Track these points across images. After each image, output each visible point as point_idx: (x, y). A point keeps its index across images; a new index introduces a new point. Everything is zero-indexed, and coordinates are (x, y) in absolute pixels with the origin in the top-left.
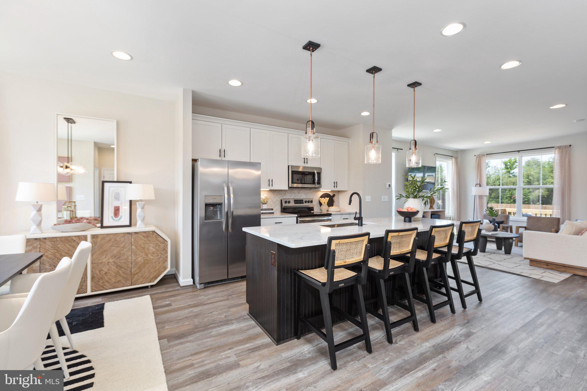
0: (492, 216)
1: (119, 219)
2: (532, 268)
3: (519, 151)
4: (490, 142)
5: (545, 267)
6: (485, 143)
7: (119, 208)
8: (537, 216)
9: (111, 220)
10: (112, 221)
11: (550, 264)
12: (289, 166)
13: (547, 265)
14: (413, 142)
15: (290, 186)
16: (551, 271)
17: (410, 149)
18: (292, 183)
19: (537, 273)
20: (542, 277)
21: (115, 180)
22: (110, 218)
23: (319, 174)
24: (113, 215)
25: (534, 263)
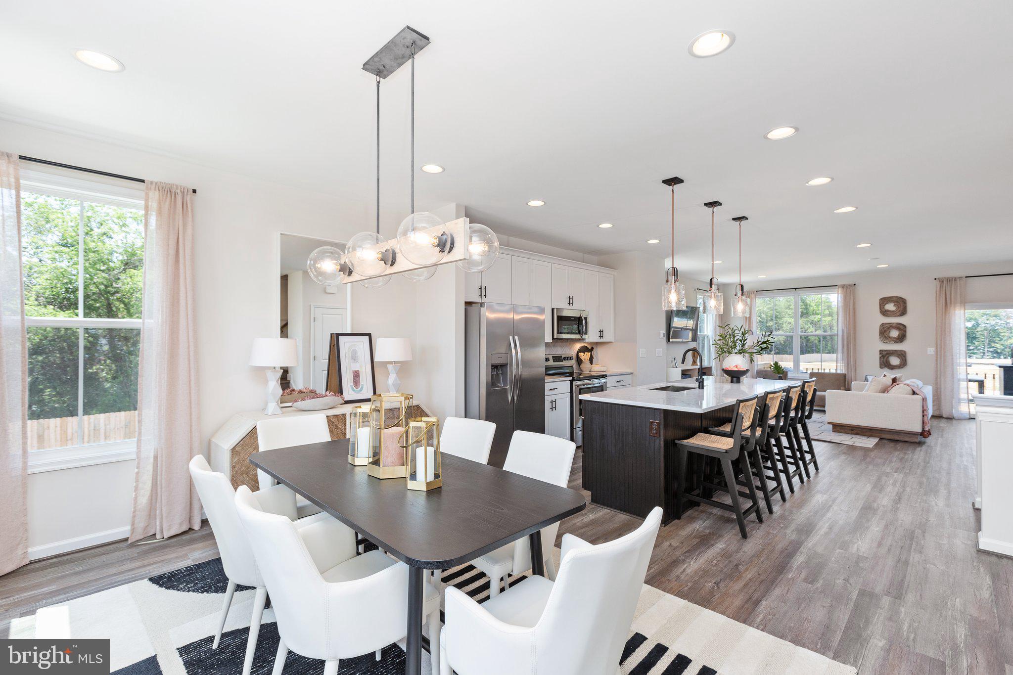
0: (779, 373)
1: (361, 390)
2: (836, 434)
3: (796, 289)
4: (765, 276)
5: (851, 432)
6: (759, 277)
7: (359, 374)
8: (814, 371)
9: (351, 391)
10: (353, 392)
11: (856, 428)
12: (553, 309)
13: (852, 430)
14: (739, 288)
15: (555, 337)
16: (857, 436)
17: (736, 295)
18: (559, 333)
19: (846, 439)
20: (854, 443)
21: (349, 332)
22: (350, 389)
23: (586, 319)
24: (352, 384)
25: (838, 428)
